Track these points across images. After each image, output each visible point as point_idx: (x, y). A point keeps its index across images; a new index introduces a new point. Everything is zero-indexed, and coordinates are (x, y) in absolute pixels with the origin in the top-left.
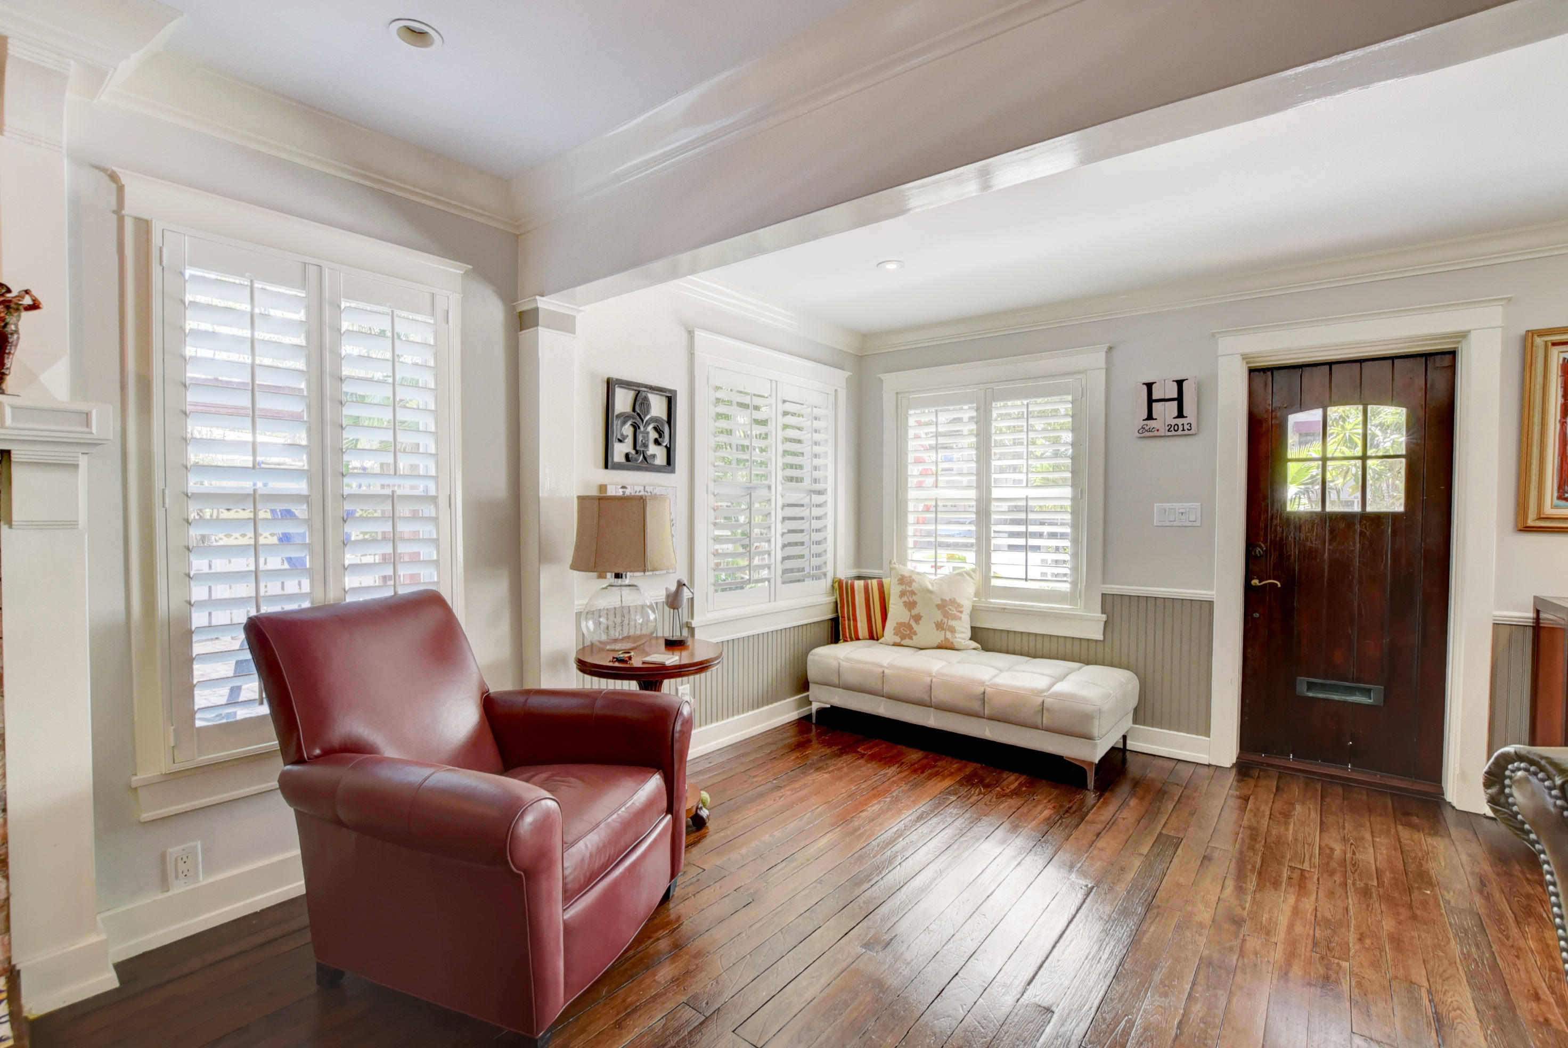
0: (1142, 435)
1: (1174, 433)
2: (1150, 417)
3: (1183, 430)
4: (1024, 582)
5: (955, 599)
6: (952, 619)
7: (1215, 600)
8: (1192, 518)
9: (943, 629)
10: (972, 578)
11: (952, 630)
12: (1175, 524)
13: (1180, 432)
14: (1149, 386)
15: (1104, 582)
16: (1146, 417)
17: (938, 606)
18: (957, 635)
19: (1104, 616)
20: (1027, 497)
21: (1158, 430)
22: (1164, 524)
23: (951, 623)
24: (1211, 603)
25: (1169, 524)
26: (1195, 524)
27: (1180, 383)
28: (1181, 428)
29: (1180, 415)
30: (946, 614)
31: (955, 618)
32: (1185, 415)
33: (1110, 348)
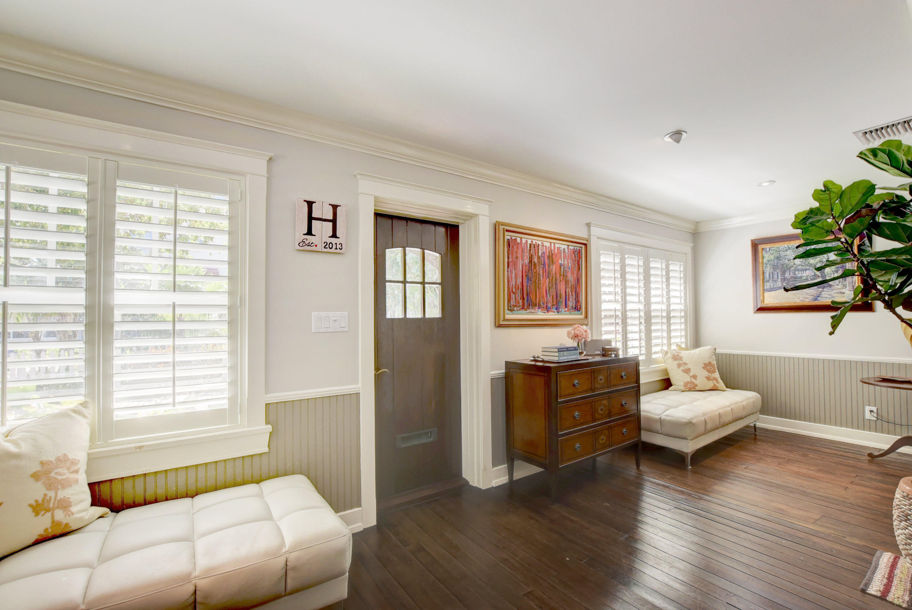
0: (302, 248)
1: (328, 250)
2: (309, 232)
3: (336, 249)
4: (171, 407)
5: (65, 455)
6: (64, 487)
7: (361, 392)
8: (343, 325)
9: (48, 510)
10: (84, 416)
11: (65, 505)
12: (329, 330)
13: (333, 250)
14: (310, 204)
15: (267, 392)
16: (306, 232)
17: (36, 476)
18: (74, 509)
19: (270, 427)
20: (174, 303)
21: (316, 246)
22: (321, 330)
23: (61, 494)
24: (358, 394)
25: (325, 330)
26: (345, 330)
27: (335, 207)
28: (334, 247)
29: (334, 235)
30: (52, 485)
31: (66, 484)
32: (338, 236)
33: (270, 159)
